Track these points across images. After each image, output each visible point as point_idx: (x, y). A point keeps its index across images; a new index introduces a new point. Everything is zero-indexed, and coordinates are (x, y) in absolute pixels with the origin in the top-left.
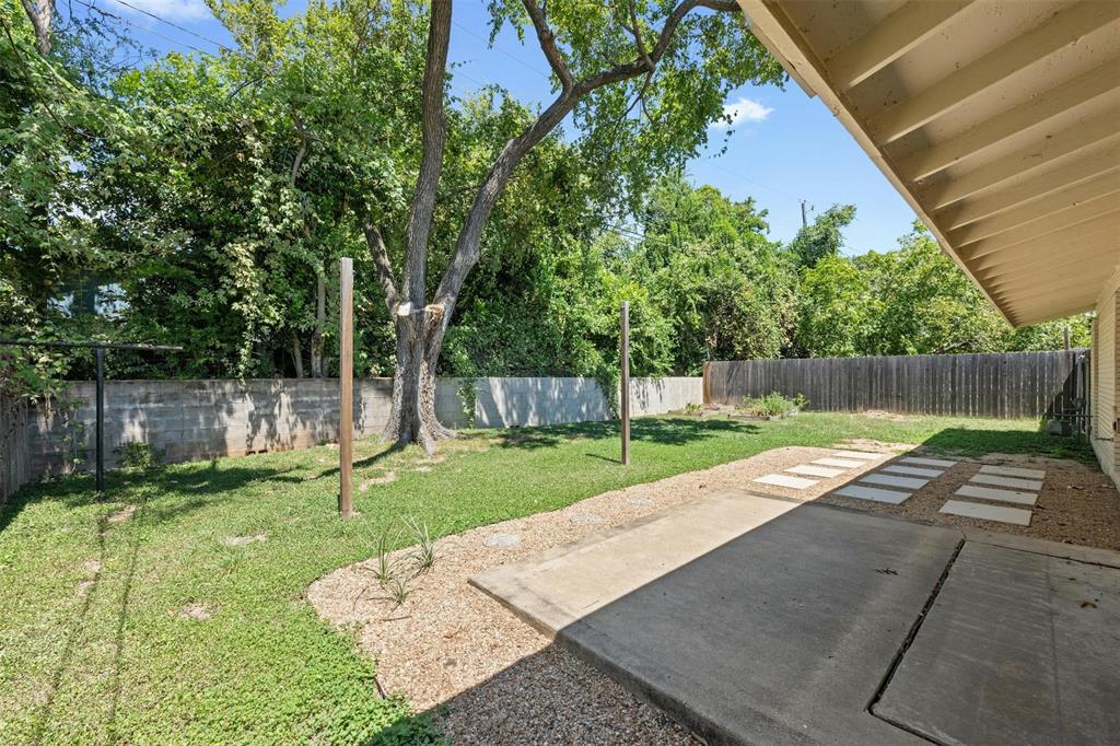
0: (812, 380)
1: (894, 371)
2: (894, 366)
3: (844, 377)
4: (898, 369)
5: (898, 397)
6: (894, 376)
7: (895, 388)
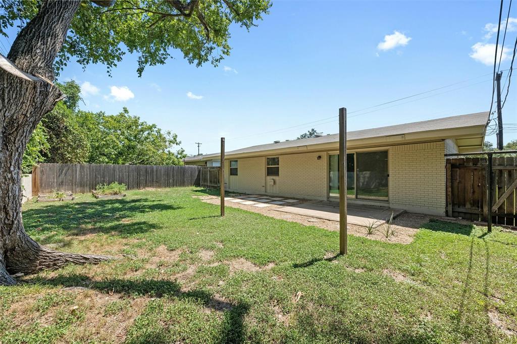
0: (119, 175)
1: (155, 171)
2: (155, 169)
3: (135, 174)
4: (156, 171)
5: (156, 182)
6: (155, 173)
7: (155, 179)
